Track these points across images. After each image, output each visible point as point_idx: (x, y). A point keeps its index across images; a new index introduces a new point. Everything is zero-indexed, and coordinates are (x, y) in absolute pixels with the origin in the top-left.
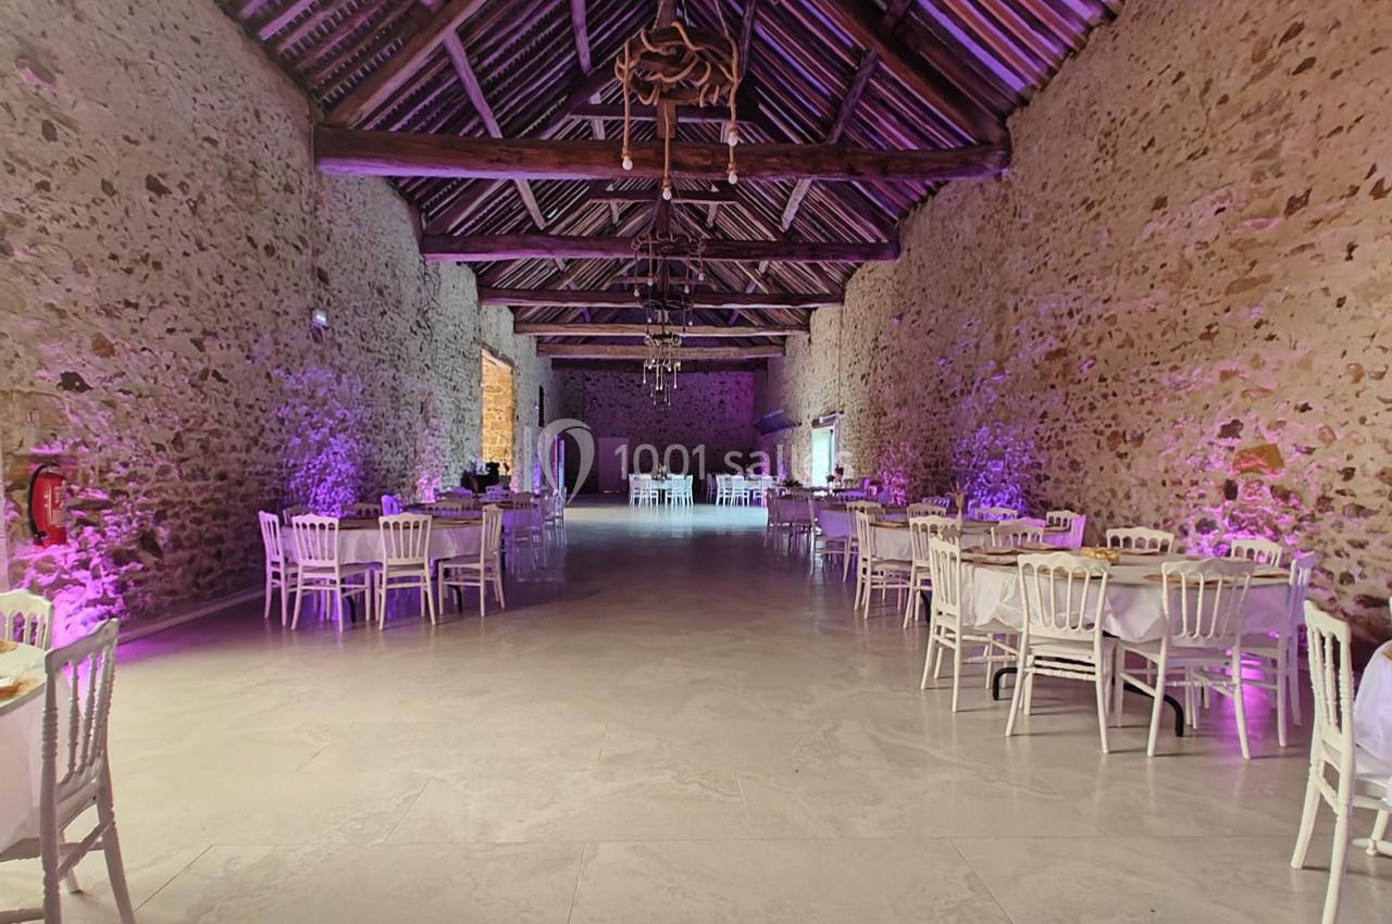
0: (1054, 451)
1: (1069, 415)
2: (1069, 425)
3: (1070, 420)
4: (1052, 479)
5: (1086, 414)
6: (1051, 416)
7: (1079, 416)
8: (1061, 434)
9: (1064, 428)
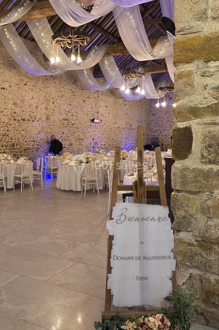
0: (66, 141)
1: (70, 134)
2: (70, 136)
3: (70, 135)
4: (66, 148)
5: (73, 134)
6: (65, 133)
7: (72, 134)
8: (68, 138)
9: (68, 136)
